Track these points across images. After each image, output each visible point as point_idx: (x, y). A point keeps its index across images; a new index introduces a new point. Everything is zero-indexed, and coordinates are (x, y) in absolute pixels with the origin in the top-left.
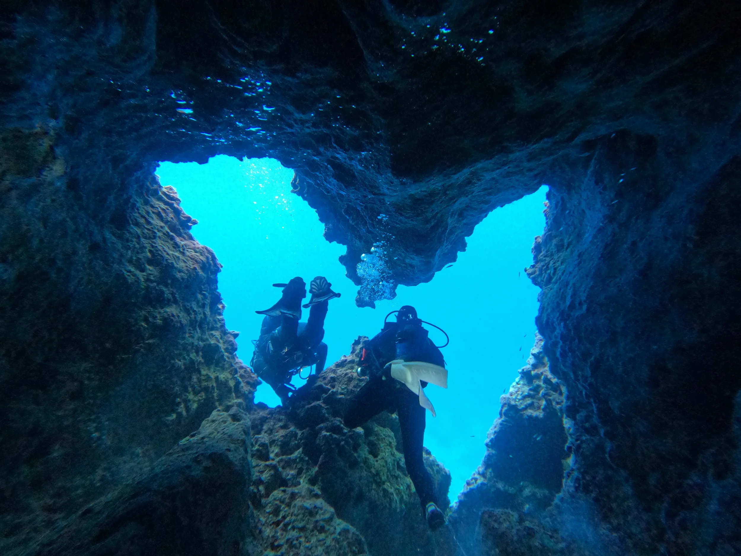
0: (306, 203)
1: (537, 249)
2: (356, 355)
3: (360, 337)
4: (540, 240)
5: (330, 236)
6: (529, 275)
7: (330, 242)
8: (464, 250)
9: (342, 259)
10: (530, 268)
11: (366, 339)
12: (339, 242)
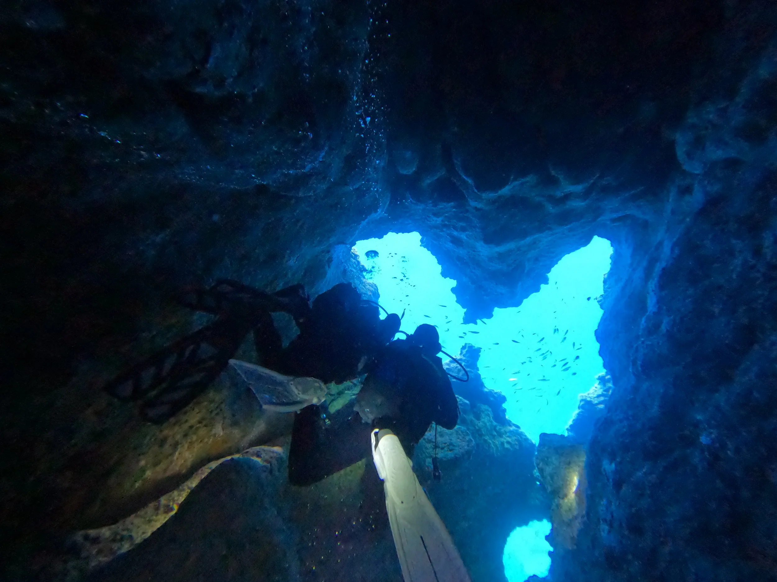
0: (429, 252)
1: (605, 282)
2: (463, 355)
3: (466, 344)
4: (606, 276)
5: (444, 274)
6: (598, 302)
7: (445, 278)
8: (547, 284)
9: (453, 290)
10: (600, 297)
11: (470, 345)
12: (450, 278)
